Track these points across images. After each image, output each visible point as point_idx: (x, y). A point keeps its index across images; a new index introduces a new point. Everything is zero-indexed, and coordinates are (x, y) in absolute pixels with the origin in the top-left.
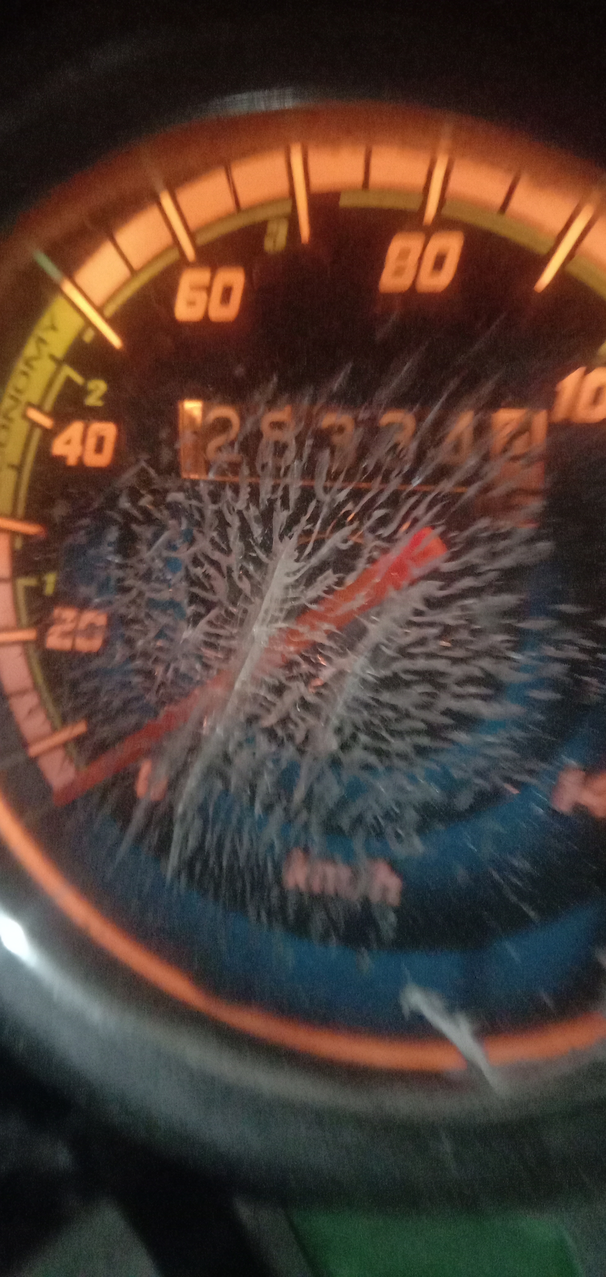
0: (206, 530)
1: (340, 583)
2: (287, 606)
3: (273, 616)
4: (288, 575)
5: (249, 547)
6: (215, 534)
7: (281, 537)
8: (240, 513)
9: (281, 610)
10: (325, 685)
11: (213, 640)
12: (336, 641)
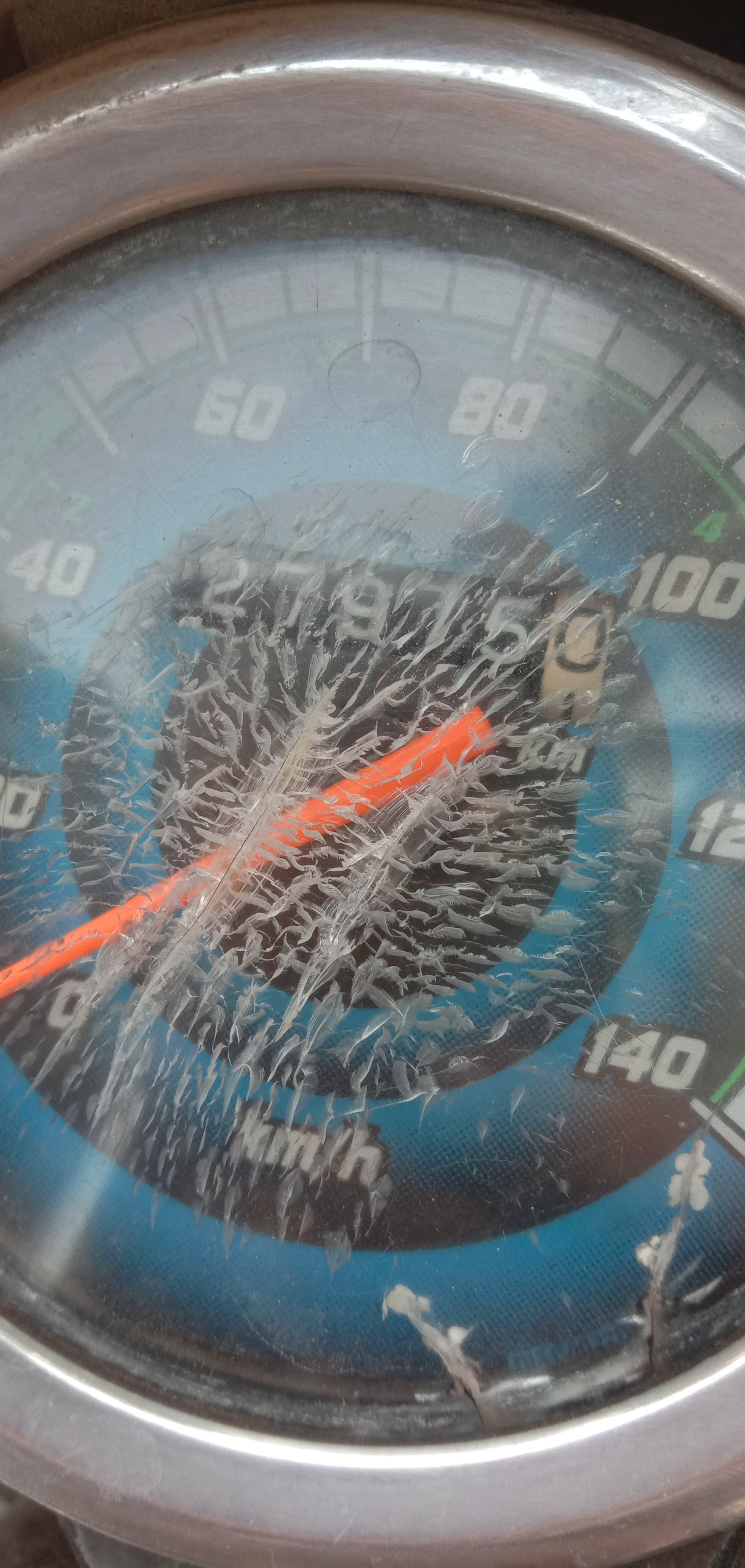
0: (224, 666)
1: (385, 747)
2: (312, 771)
3: (293, 780)
4: (319, 731)
5: (275, 692)
6: (234, 672)
7: (319, 685)
8: (271, 651)
9: (305, 775)
10: (346, 873)
11: (211, 805)
12: (367, 820)
